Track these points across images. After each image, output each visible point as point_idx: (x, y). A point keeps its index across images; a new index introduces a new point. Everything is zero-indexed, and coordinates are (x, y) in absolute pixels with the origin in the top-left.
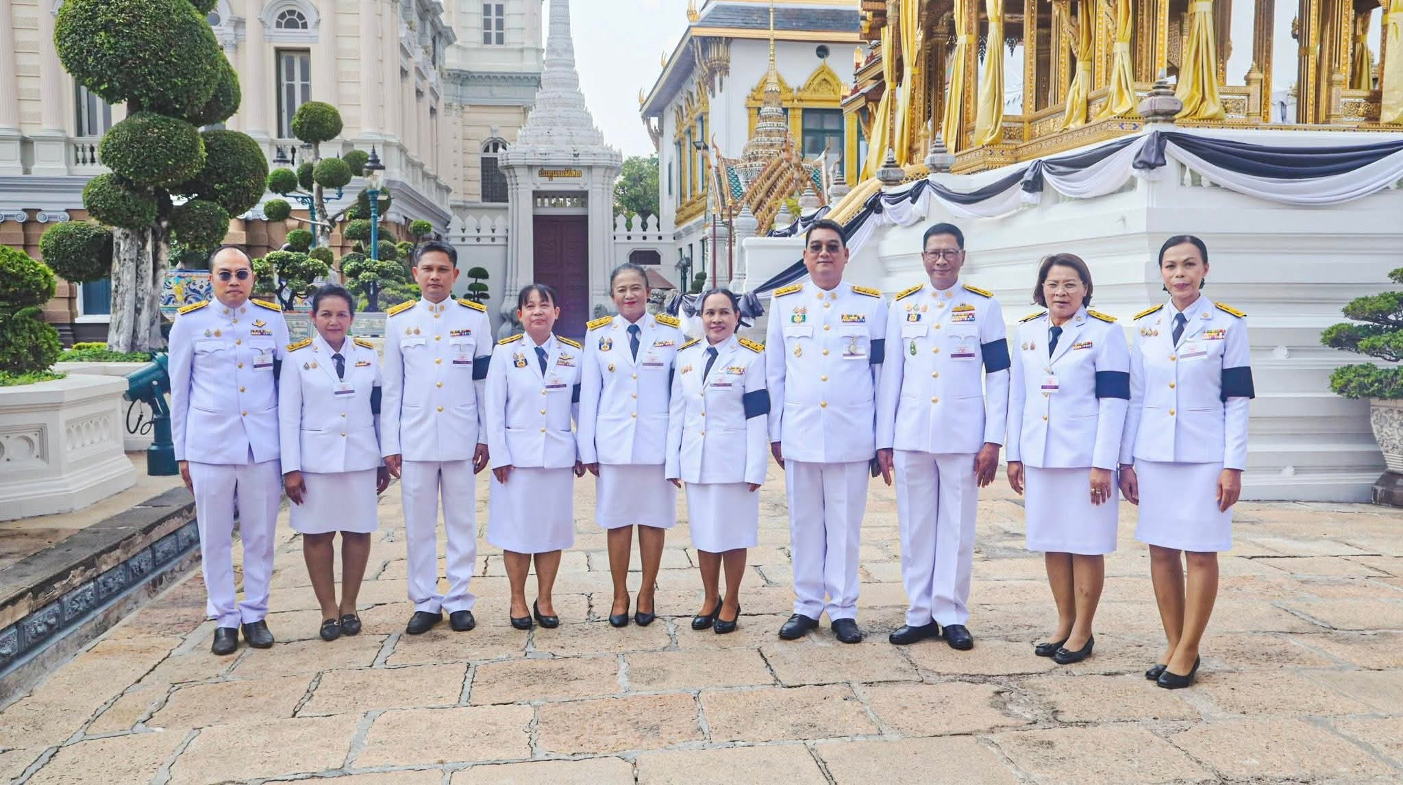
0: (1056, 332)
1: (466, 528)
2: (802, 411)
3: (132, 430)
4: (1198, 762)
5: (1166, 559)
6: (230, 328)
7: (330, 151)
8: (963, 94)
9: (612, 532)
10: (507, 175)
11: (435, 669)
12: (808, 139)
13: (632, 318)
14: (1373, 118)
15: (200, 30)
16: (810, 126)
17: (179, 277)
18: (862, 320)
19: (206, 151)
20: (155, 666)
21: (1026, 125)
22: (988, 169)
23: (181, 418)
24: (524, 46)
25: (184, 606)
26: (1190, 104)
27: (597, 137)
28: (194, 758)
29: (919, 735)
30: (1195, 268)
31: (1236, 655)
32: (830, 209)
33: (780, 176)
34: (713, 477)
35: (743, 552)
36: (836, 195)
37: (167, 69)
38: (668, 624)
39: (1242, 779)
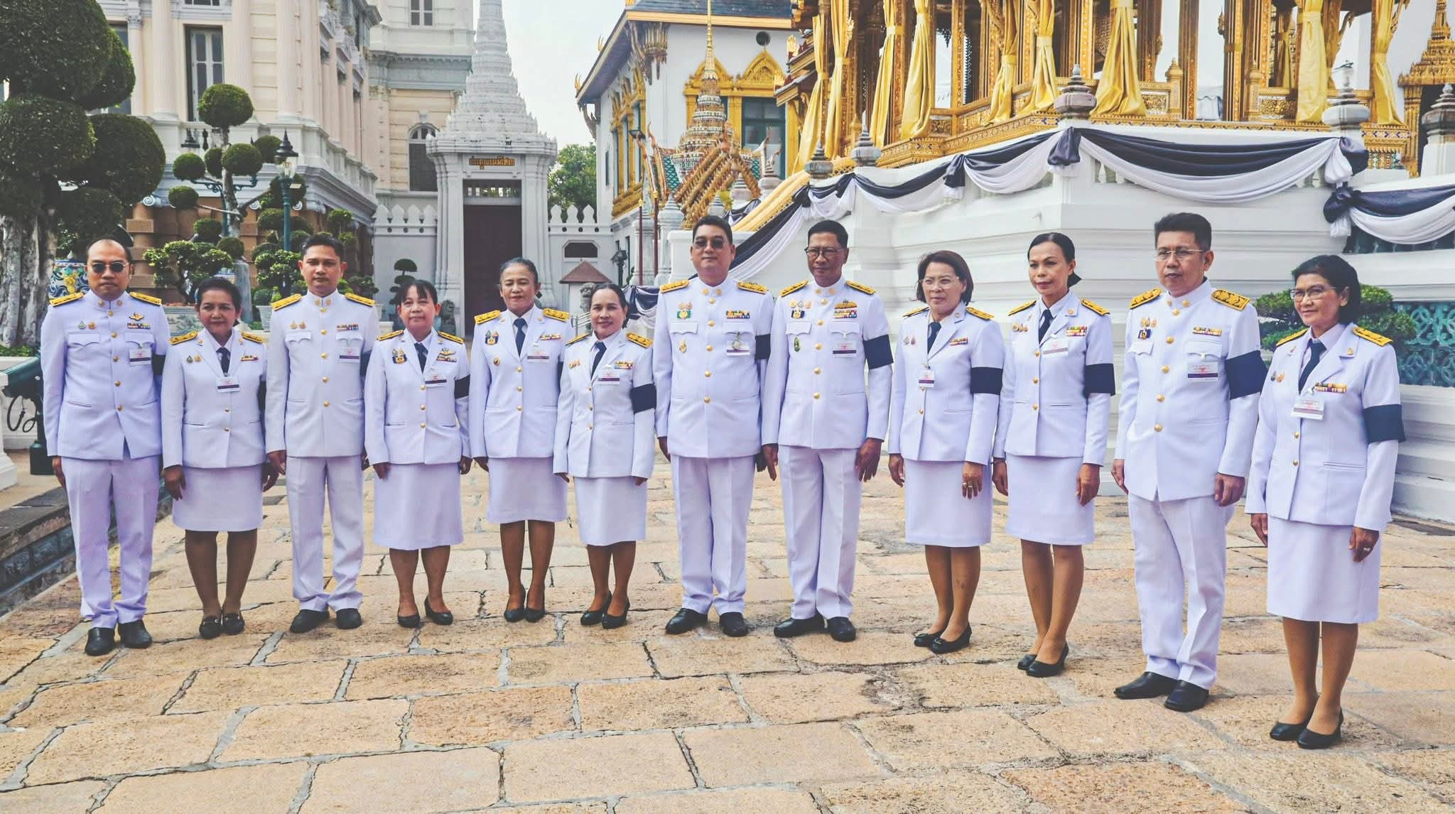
0: (935, 328)
1: (353, 525)
2: (687, 406)
3: (13, 426)
4: (1047, 742)
5: (1036, 553)
6: (105, 321)
7: (241, 136)
8: (892, 86)
9: (505, 528)
10: (436, 162)
11: (315, 665)
12: (748, 128)
13: (519, 312)
14: (1290, 116)
15: (88, 9)
16: (750, 115)
17: (71, 267)
18: (747, 317)
19: (96, 136)
20: (24, 668)
21: (954, 117)
22: (915, 163)
23: (53, 412)
24: (456, 27)
25: (60, 608)
26: (1112, 99)
27: (531, 124)
28: (54, 755)
29: (786, 722)
30: (1056, 267)
31: (1107, 642)
32: (759, 202)
33: (718, 166)
34: (601, 471)
35: (632, 545)
36: (767, 188)
37: (50, 48)
38: (557, 620)
39: (1084, 756)
